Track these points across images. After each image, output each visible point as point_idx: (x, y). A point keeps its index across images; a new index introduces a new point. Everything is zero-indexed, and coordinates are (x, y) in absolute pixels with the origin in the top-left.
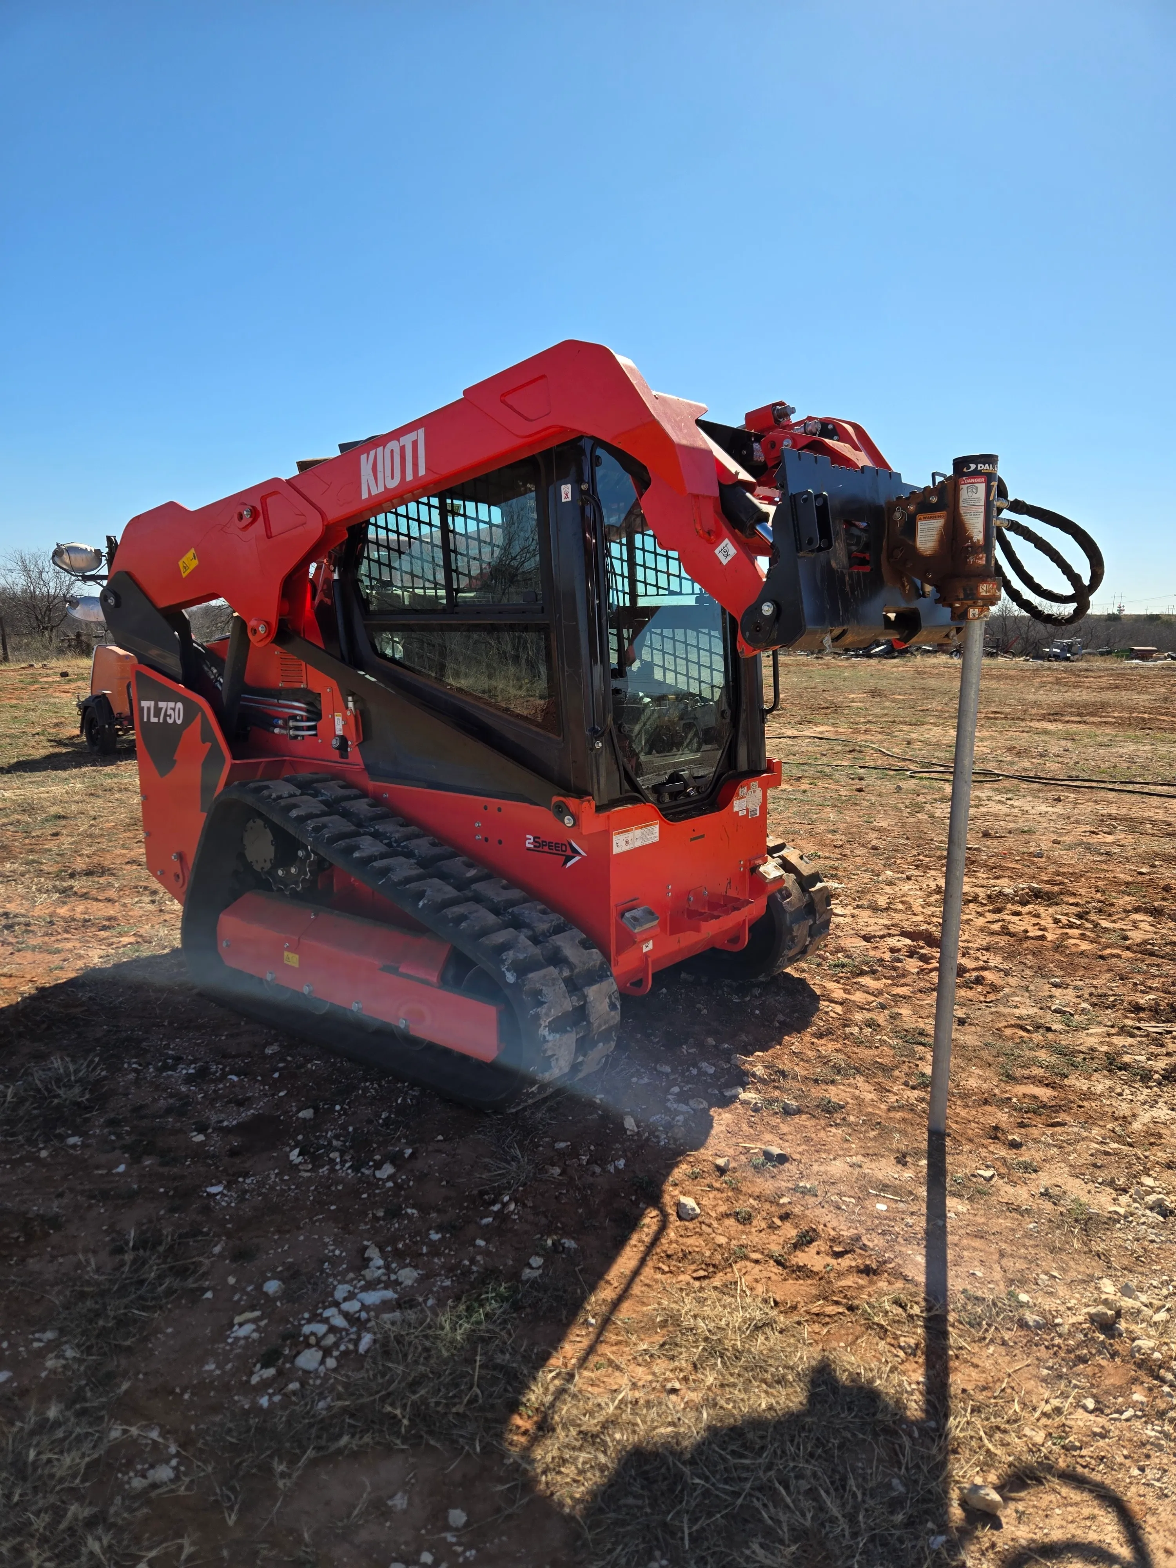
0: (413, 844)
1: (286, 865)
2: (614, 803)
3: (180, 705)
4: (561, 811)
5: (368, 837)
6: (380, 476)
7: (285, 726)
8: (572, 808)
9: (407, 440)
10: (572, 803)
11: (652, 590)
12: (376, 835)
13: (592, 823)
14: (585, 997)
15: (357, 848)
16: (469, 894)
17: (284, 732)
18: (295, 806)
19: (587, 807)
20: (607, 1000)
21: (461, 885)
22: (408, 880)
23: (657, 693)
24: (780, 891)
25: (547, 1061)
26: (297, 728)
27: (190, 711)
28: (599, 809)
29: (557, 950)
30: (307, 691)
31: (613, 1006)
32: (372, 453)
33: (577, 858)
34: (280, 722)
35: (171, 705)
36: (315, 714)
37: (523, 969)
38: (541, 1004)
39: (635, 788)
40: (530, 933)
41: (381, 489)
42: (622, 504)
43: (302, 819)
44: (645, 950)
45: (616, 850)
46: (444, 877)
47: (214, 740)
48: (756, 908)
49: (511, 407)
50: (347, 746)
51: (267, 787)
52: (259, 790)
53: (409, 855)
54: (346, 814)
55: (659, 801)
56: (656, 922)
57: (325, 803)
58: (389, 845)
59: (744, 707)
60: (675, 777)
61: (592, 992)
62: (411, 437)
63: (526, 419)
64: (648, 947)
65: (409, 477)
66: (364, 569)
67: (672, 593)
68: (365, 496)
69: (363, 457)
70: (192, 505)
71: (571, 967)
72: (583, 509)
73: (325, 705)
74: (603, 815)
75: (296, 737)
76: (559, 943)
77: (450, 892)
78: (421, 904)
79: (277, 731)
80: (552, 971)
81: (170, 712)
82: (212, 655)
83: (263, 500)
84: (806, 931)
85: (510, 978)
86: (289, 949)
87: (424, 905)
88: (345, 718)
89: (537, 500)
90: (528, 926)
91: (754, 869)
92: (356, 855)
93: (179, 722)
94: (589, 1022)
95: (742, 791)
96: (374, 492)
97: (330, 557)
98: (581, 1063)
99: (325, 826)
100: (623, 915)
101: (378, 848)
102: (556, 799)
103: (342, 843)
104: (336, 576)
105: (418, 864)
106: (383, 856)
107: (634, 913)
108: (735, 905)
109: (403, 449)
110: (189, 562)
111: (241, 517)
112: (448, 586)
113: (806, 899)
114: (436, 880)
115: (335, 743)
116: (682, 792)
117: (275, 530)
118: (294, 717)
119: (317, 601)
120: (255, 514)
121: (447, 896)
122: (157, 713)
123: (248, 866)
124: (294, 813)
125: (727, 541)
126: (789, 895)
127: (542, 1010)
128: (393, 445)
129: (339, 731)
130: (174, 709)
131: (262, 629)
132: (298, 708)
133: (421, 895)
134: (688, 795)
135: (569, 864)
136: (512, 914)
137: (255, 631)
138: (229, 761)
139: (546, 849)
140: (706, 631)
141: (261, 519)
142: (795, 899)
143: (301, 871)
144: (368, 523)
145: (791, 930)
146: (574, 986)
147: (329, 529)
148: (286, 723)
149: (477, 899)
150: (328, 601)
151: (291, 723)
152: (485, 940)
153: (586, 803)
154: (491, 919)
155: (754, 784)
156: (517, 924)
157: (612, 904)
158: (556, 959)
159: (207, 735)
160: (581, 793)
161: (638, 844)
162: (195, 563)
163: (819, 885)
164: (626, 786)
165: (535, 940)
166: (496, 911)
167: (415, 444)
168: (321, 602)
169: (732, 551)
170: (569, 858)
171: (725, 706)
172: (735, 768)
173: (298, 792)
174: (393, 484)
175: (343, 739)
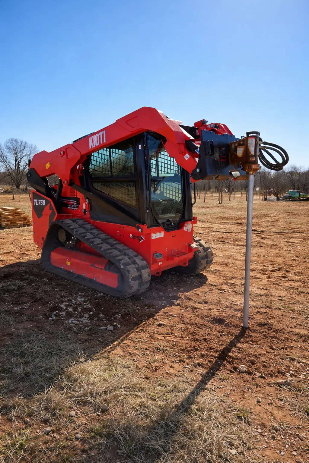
0: (100, 236)
1: (69, 241)
2: (152, 226)
3: (44, 201)
4: (138, 228)
5: (89, 234)
6: (94, 142)
7: (71, 207)
8: (141, 227)
9: (101, 134)
10: (141, 226)
11: (163, 173)
12: (91, 233)
13: (146, 231)
14: (141, 273)
15: (86, 236)
16: (114, 247)
17: (71, 208)
18: (71, 226)
19: (145, 227)
20: (147, 274)
21: (112, 245)
22: (99, 244)
23: (164, 199)
24: (198, 251)
25: (131, 288)
26: (74, 207)
27: (47, 202)
28: (148, 227)
29: (135, 261)
30: (77, 198)
31: (149, 275)
32: (92, 137)
33: (143, 240)
34: (70, 206)
35: (42, 200)
36: (78, 203)
37: (125, 265)
38: (129, 273)
39: (158, 223)
40: (128, 257)
41: (94, 146)
42: (155, 150)
43: (73, 229)
44: (160, 264)
45: (152, 238)
46: (108, 243)
47: (53, 210)
48: (190, 255)
49: (128, 124)
50: (86, 212)
51: (65, 221)
52: (62, 222)
53: (99, 238)
54: (84, 228)
55: (164, 226)
56: (162, 257)
57: (79, 225)
58: (94, 236)
59: (187, 203)
60: (168, 221)
61: (143, 271)
62: (102, 133)
63: (132, 127)
64: (160, 263)
65: (101, 143)
66: (90, 166)
67: (168, 173)
68: (90, 148)
69: (90, 138)
70: (49, 151)
71: (138, 265)
72: (144, 151)
73: (81, 201)
74: (149, 229)
75: (73, 209)
76: (135, 259)
77: (109, 247)
78: (101, 250)
79: (69, 208)
80: (133, 266)
81: (41, 202)
82: (53, 189)
83: (66, 149)
84: (205, 262)
85: (122, 267)
86: (68, 261)
87: (102, 250)
88: (86, 204)
89: (133, 149)
90: (128, 255)
91: (190, 245)
92: (86, 238)
93: (44, 205)
94: (142, 279)
95: (186, 224)
96: (93, 147)
97: (82, 163)
98: (140, 289)
99: (78, 231)
100: (154, 255)
101: (92, 236)
102: (137, 225)
103: (83, 235)
104: (84, 169)
105: (102, 240)
106: (92, 238)
107: (157, 254)
108: (184, 254)
109: (100, 136)
110: (48, 165)
111: (61, 153)
112: (111, 171)
113: (205, 253)
114: (105, 244)
115: (83, 211)
116: (170, 224)
117: (69, 157)
118: (73, 204)
119: (79, 175)
120: (64, 153)
121: (108, 248)
122: (38, 202)
123: (59, 241)
124: (71, 228)
125: (187, 154)
126: (200, 252)
127: (130, 275)
128: (97, 135)
129: (84, 207)
130: (43, 202)
131: (66, 182)
132: (74, 202)
133: (101, 248)
134: (172, 225)
135: (141, 242)
136: (124, 252)
137: (64, 183)
138: (57, 214)
139: (135, 238)
140: (177, 183)
141: (65, 154)
142: (202, 254)
143: (73, 242)
144: (91, 155)
145: (201, 261)
146: (138, 269)
147: (82, 156)
148: (71, 206)
149: (116, 248)
150: (82, 175)
151: (72, 206)
152: (116, 258)
153: (144, 226)
154: (119, 253)
155: (190, 223)
156: (125, 254)
157: (151, 252)
158: (134, 263)
159: (51, 208)
160: (144, 223)
161: (158, 237)
162: (50, 165)
163: (210, 250)
164: (155, 222)
165: (129, 258)
166: (120, 251)
167: (103, 134)
168: (80, 175)
169: (189, 157)
170: (140, 240)
171: (182, 203)
172: (184, 219)
173: (72, 222)
174: (97, 145)
175: (85, 210)
